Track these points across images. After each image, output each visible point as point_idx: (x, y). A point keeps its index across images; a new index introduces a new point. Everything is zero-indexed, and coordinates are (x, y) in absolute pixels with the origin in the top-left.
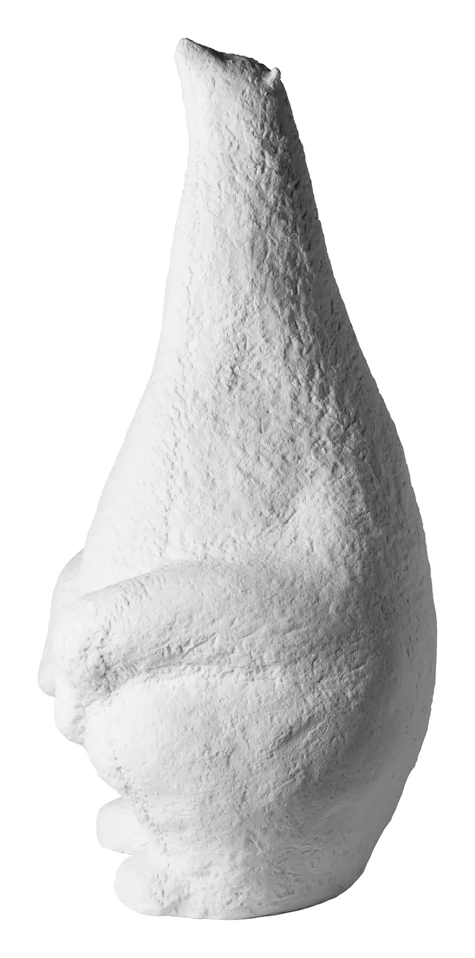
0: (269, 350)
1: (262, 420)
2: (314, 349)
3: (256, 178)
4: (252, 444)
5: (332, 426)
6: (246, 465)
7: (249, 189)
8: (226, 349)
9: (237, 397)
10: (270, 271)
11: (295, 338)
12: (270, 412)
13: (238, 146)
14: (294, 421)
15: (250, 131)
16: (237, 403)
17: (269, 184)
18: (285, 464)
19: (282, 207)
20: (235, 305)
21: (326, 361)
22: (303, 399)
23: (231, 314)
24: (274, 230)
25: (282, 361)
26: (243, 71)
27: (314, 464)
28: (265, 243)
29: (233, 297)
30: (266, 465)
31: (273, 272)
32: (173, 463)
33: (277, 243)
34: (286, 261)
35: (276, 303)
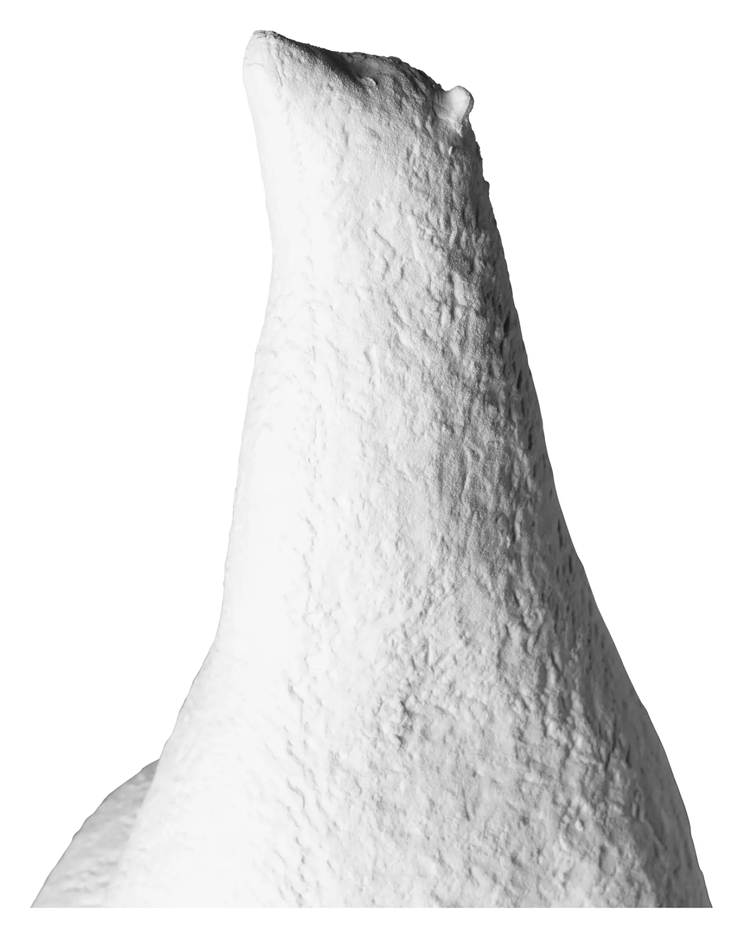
0: (471, 658)
1: (467, 791)
2: (544, 633)
3: (441, 334)
4: (455, 845)
5: (587, 770)
6: (449, 889)
7: (431, 359)
8: (390, 669)
9: (416, 756)
10: (472, 515)
11: (516, 625)
12: (479, 772)
13: (402, 270)
14: (523, 780)
15: (426, 237)
16: (418, 770)
17: (465, 342)
18: (518, 872)
19: (488, 381)
20: (409, 589)
21: (562, 647)
22: (533, 735)
23: (400, 606)
24: (476, 429)
25: (495, 671)
26: (400, 104)
27: (567, 858)
28: (462, 461)
29: (406, 576)
30: (484, 881)
31: (478, 513)
32: (300, 896)
33: (482, 455)
34: (498, 485)
35: (483, 571)
